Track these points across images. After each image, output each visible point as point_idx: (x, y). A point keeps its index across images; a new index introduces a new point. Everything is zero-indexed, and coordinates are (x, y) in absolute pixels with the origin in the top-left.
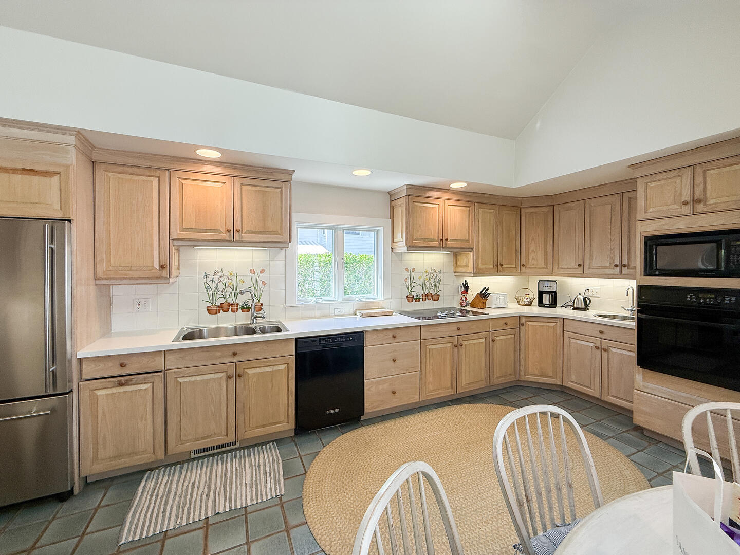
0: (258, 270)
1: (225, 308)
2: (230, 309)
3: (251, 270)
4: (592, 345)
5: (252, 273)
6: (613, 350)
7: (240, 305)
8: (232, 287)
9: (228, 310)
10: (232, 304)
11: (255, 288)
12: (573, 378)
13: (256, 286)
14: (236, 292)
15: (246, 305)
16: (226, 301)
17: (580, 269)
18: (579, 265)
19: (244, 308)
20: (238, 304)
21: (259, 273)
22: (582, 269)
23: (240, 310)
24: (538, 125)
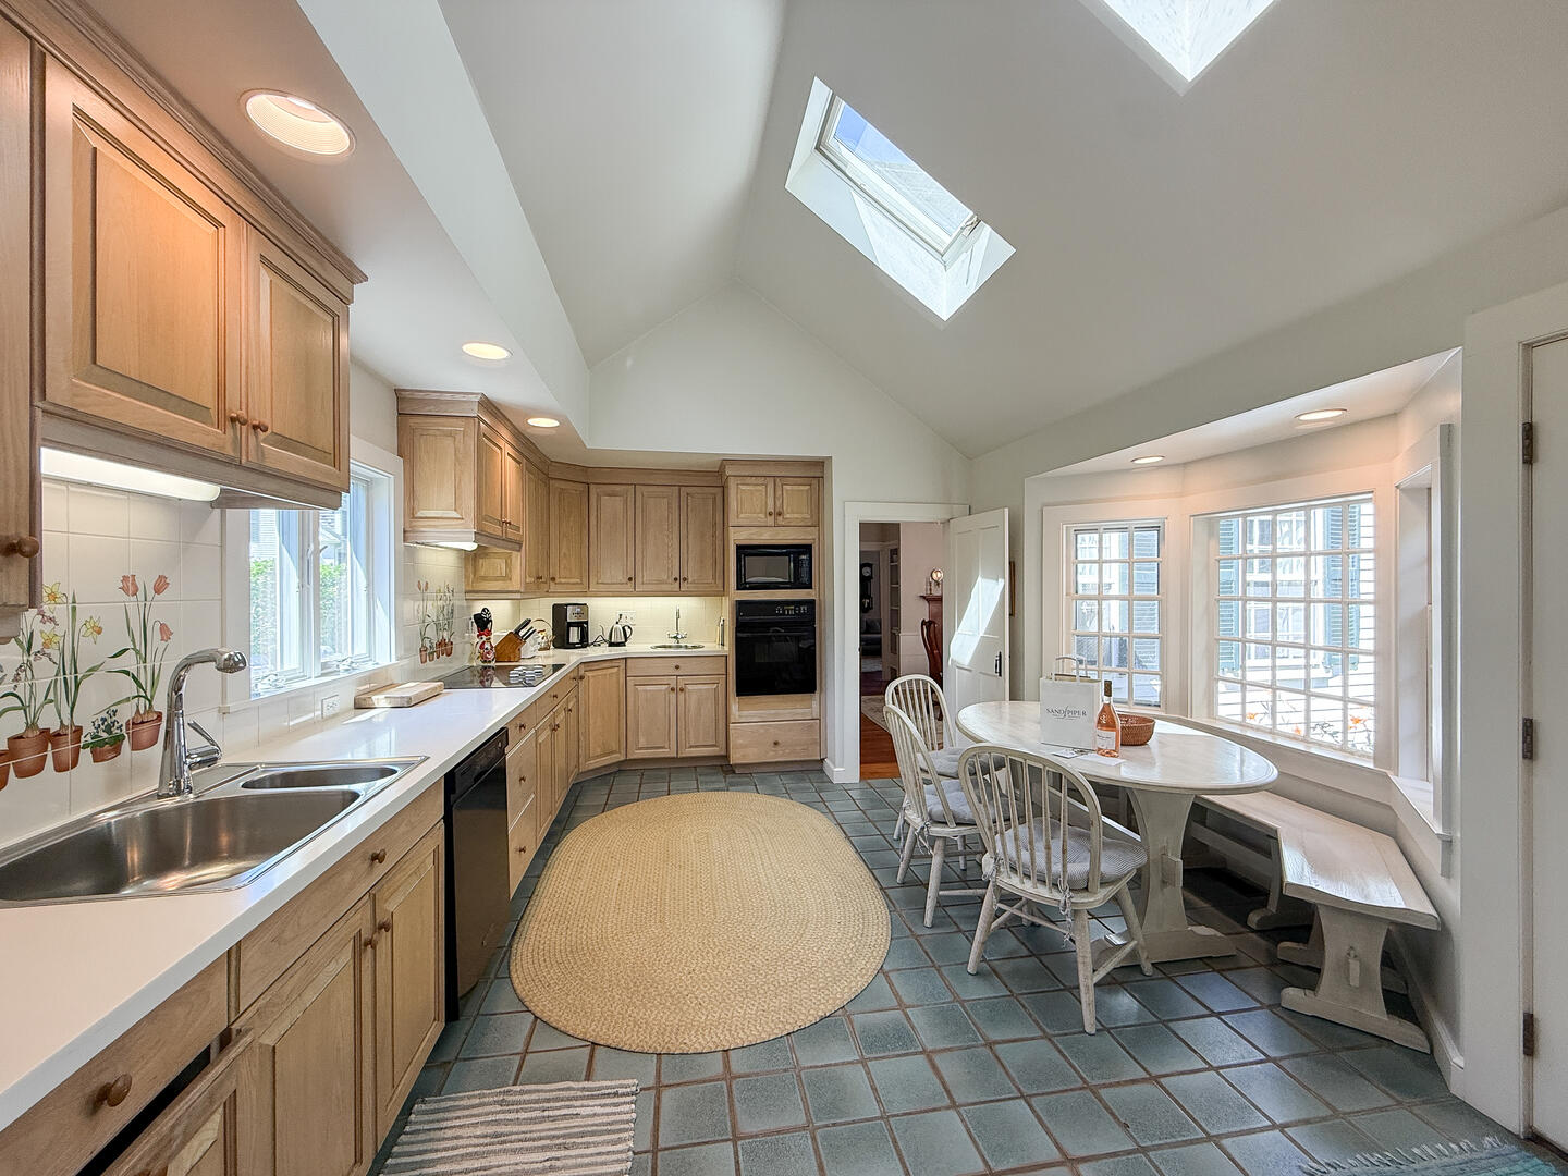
0: (146, 581)
1: (28, 758)
2: (50, 763)
3: (125, 578)
4: (664, 687)
5: (127, 592)
6: (689, 687)
7: (88, 729)
8: (56, 657)
9: (38, 768)
10: (58, 735)
11: (138, 652)
12: (642, 742)
13: (140, 646)
14: (71, 678)
15: (108, 730)
16: (31, 726)
17: (631, 584)
18: (630, 579)
19: (104, 742)
20: (79, 730)
21: (150, 592)
22: (632, 585)
23: (86, 755)
24: (629, 363)
